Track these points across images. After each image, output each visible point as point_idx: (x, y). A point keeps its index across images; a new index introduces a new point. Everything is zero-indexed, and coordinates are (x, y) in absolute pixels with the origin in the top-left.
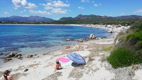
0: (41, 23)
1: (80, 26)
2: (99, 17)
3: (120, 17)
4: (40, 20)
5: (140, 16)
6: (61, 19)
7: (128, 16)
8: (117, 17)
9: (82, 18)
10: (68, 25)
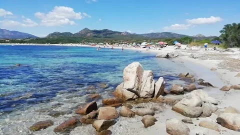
0: (8, 42)
1: (84, 46)
2: (117, 34)
3: (148, 34)
4: (7, 37)
5: (175, 34)
6: (50, 35)
7: (159, 33)
8: (145, 34)
9: (89, 35)
10: (61, 45)
